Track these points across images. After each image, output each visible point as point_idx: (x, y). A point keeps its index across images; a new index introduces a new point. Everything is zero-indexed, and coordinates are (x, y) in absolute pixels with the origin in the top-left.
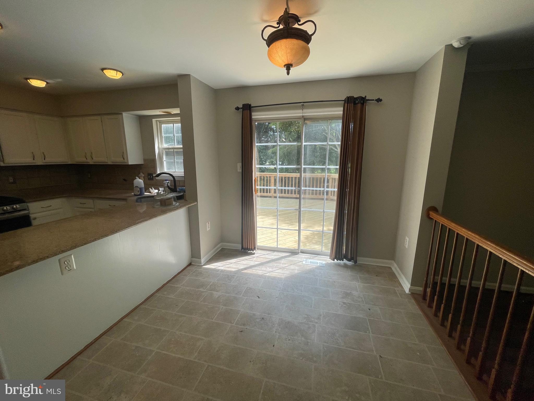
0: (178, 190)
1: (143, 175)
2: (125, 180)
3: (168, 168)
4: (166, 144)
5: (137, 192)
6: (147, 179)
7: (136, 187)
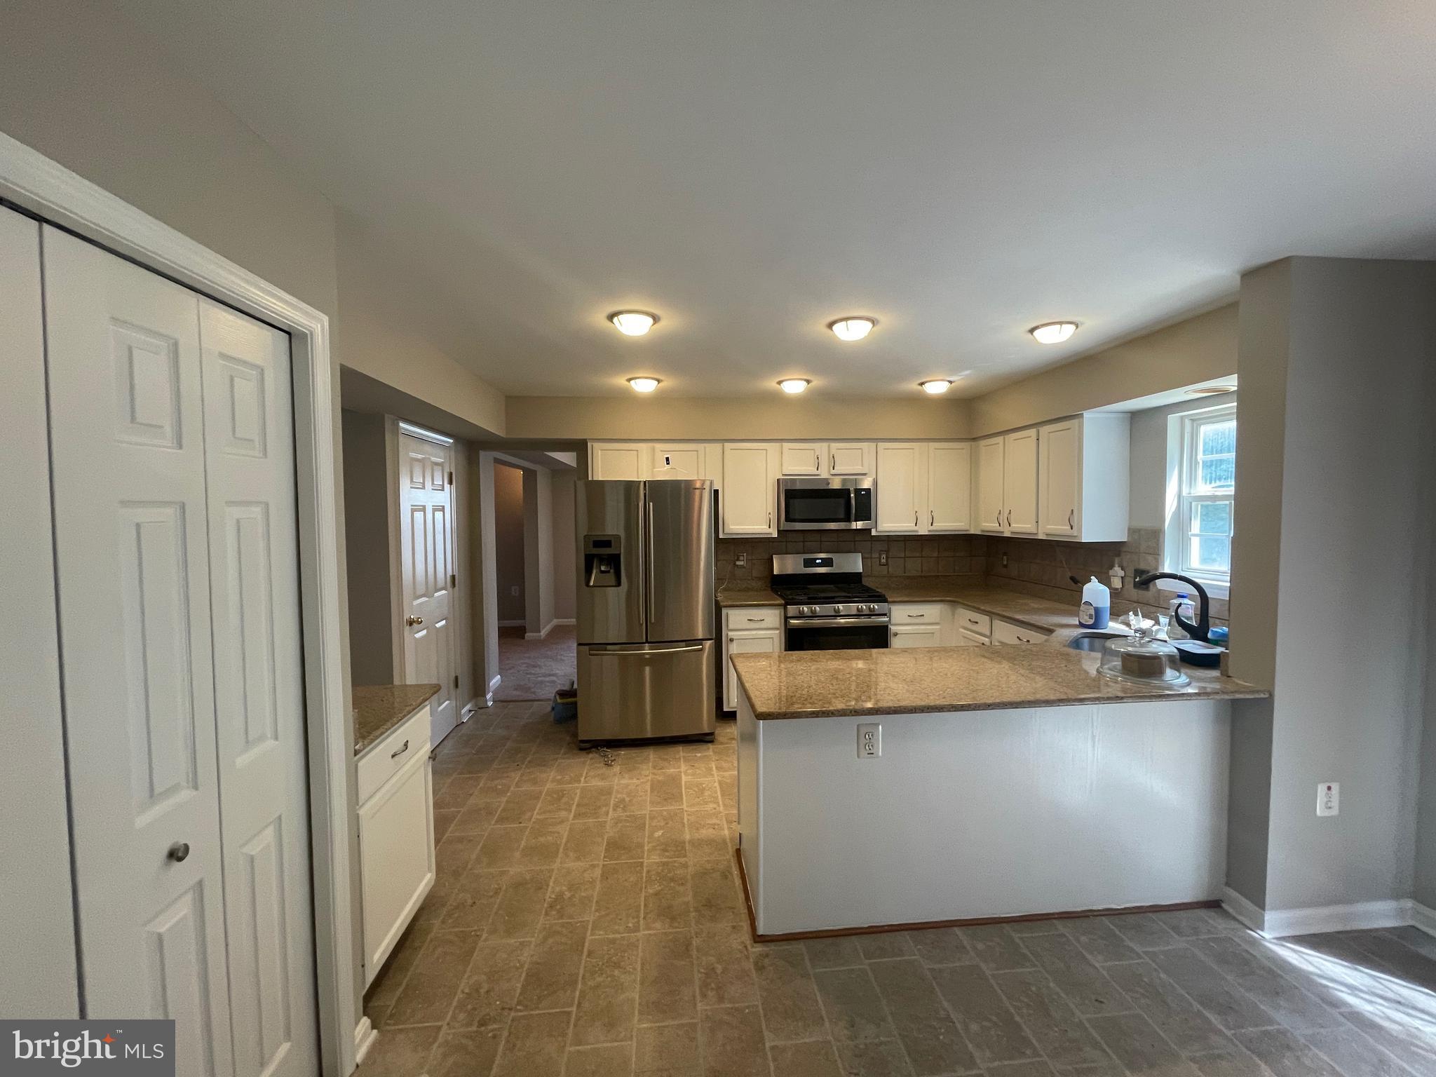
0: (1209, 635)
1: (1122, 573)
2: (1073, 579)
3: (1205, 559)
4: (1206, 483)
5: (1087, 618)
6: (1132, 585)
7: (1087, 603)
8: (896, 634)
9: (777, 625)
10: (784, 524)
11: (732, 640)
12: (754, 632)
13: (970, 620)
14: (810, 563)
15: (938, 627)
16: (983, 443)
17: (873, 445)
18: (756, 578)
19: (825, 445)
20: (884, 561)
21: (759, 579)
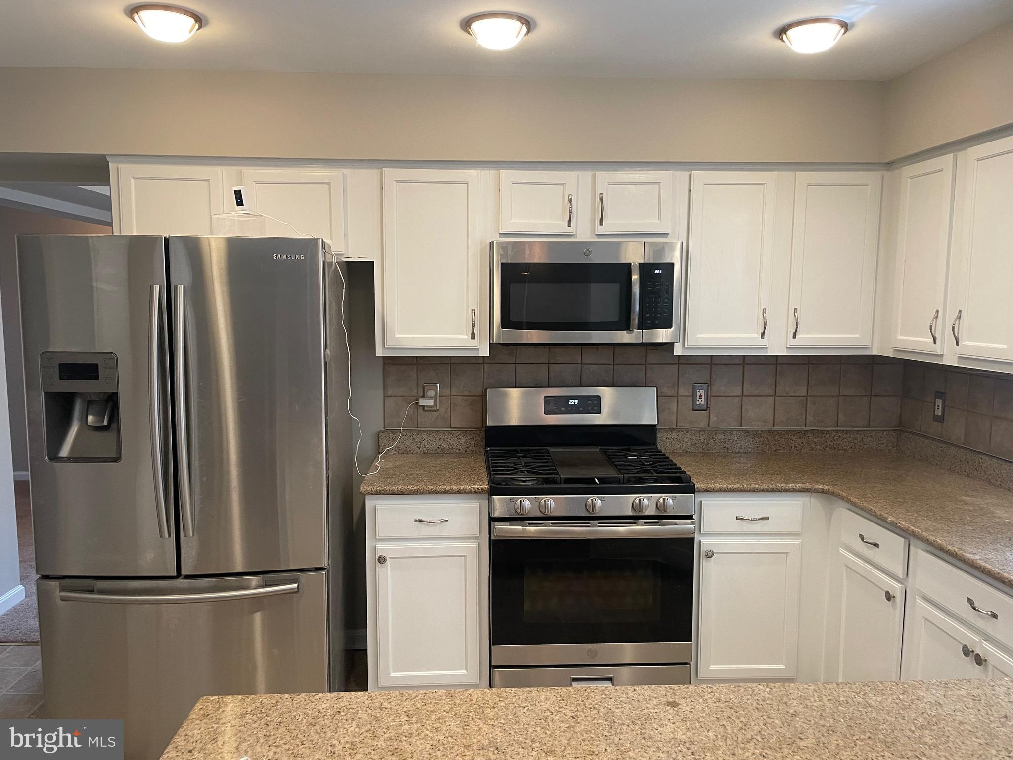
8: (710, 555)
9: (475, 532)
10: (498, 333)
11: (382, 560)
12: (428, 544)
13: (862, 537)
14: (553, 405)
15: (797, 541)
16: (909, 170)
17: (683, 175)
18: (460, 430)
19: (585, 176)
20: (701, 402)
21: (465, 431)
